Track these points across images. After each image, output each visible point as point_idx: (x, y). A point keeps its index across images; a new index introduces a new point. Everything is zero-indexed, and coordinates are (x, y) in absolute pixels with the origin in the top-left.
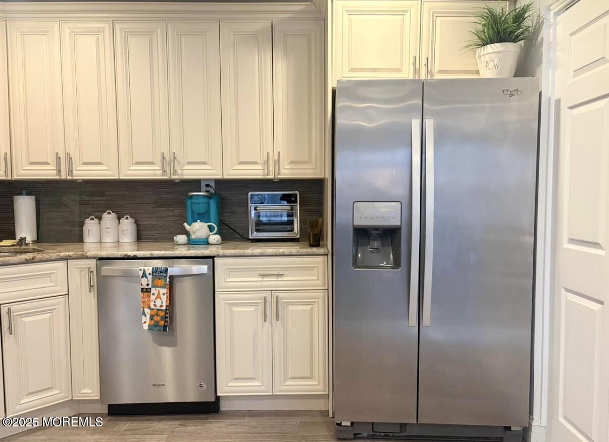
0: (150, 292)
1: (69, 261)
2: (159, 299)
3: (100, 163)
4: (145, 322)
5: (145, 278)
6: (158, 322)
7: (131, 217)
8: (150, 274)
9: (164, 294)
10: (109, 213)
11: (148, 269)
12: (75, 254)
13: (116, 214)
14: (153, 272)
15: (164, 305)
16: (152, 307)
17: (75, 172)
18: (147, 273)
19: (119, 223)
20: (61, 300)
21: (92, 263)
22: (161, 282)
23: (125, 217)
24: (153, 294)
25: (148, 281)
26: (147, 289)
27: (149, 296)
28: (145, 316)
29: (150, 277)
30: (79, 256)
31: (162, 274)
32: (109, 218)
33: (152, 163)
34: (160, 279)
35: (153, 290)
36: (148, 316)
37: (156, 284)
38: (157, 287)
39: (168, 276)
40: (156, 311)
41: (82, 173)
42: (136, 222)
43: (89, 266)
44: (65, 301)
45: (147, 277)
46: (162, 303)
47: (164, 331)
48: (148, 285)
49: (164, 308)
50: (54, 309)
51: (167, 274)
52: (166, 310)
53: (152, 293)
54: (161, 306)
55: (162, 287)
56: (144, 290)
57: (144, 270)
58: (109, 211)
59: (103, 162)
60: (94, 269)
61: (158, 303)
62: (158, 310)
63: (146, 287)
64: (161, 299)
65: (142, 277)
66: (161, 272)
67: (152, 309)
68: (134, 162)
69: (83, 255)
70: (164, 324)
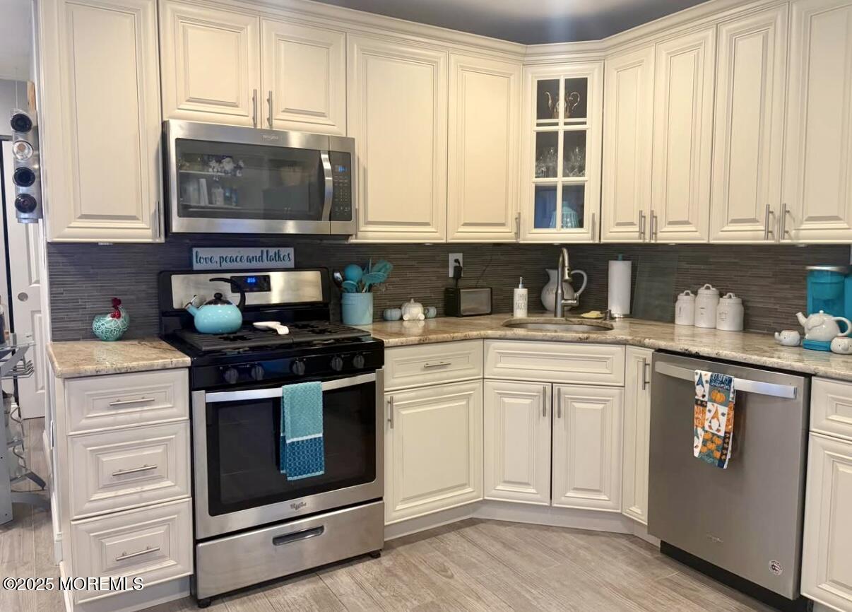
0: (706, 406)
1: (627, 346)
2: (716, 419)
3: (687, 223)
4: (697, 447)
5: (700, 386)
6: (712, 452)
7: (736, 296)
8: (707, 382)
9: (723, 415)
10: (708, 288)
11: (706, 375)
12: (633, 339)
13: (717, 289)
14: (711, 381)
15: (723, 429)
16: (707, 428)
17: (659, 235)
18: (704, 379)
19: (718, 303)
20: (616, 391)
21: (648, 354)
22: (719, 396)
23: (728, 294)
24: (710, 411)
25: (704, 391)
26: (702, 401)
27: (704, 413)
28: (698, 437)
29: (707, 386)
30: (636, 342)
31: (722, 385)
32: (707, 294)
33: (754, 221)
34: (719, 391)
35: (709, 405)
36: (701, 439)
37: (714, 398)
38: (715, 401)
39: (732, 390)
40: (710, 436)
41: (669, 235)
42: (744, 303)
43: (644, 357)
44: (621, 393)
45: (703, 386)
46: (720, 426)
47: (719, 465)
48: (704, 396)
49: (722, 434)
50: (608, 401)
51: (730, 386)
52: (725, 438)
53: (707, 409)
54: (718, 430)
55: (721, 404)
56: (699, 402)
57: (701, 375)
58: (708, 285)
59: (690, 221)
60: (649, 361)
61: (715, 424)
62: (713, 434)
63: (701, 399)
64: (718, 420)
65: (698, 384)
66: (722, 382)
67: (706, 432)
68: (730, 220)
69: (640, 342)
70: (720, 458)
